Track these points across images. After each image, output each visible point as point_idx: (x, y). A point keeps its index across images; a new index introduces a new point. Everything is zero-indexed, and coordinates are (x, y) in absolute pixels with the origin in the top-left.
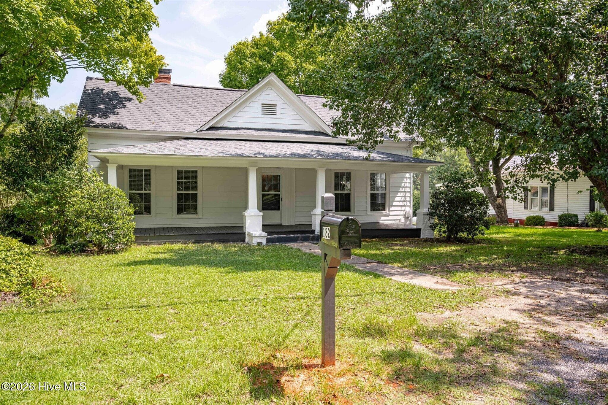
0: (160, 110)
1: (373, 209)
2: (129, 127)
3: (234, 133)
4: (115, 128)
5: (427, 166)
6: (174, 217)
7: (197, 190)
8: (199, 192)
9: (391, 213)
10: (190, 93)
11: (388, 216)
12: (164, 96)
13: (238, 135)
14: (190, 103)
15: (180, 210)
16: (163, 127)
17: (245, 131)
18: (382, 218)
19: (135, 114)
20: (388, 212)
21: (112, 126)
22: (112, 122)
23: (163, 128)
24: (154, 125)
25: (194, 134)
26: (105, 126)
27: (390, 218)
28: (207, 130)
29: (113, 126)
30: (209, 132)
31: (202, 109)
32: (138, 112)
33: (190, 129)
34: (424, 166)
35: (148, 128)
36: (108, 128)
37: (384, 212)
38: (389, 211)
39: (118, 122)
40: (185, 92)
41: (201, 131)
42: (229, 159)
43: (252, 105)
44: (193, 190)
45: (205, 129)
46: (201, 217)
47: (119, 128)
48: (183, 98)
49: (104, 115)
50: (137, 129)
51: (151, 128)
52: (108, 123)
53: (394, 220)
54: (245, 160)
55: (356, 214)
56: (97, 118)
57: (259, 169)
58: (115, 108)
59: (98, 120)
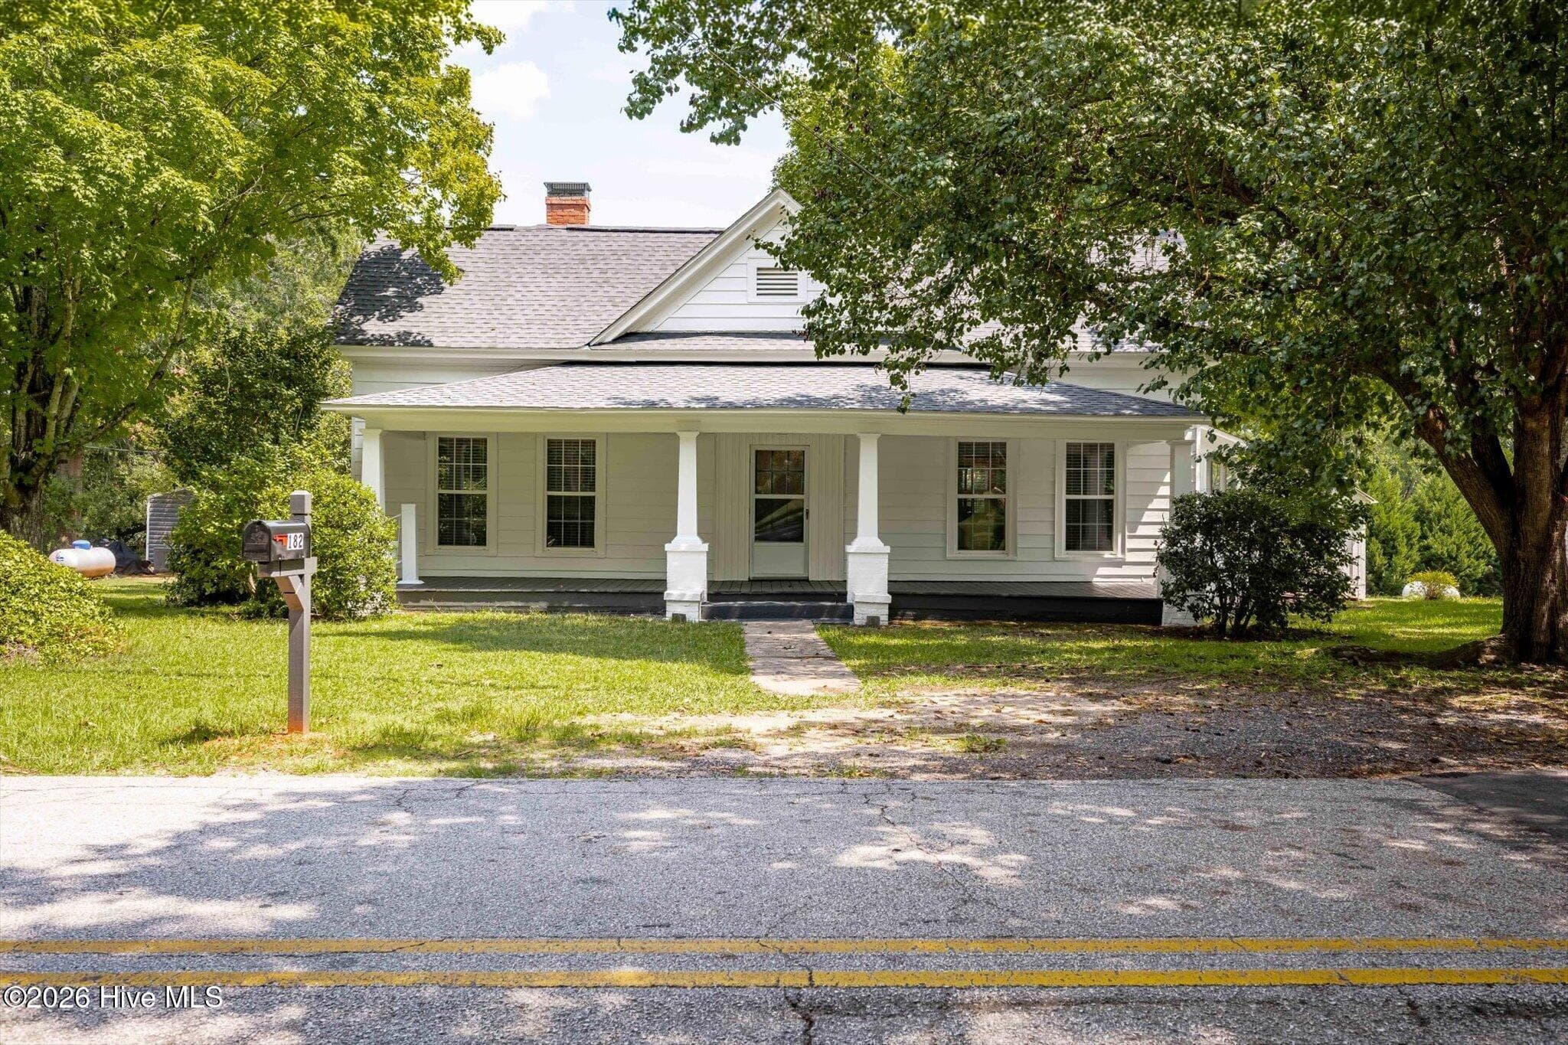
0: (518, 296)
1: (1072, 545)
2: (435, 342)
3: (678, 347)
4: (406, 344)
5: (1186, 427)
6: (539, 552)
7: (593, 489)
8: (599, 494)
9: (1130, 557)
10: (603, 246)
11: (1120, 564)
12: (537, 259)
13: (690, 352)
14: (596, 274)
16: (513, 338)
17: (709, 339)
18: (1102, 571)
19: (458, 309)
20: (1120, 555)
21: (400, 340)
22: (402, 330)
23: (513, 342)
24: (493, 334)
25: (583, 353)
26: (385, 342)
27: (1126, 570)
28: (615, 341)
29: (406, 339)
30: (619, 346)
31: (621, 288)
32: (466, 304)
33: (574, 340)
34: (1177, 424)
35: (477, 343)
36: (392, 344)
37: (1107, 555)
38: (1123, 551)
39: (415, 330)
40: (592, 246)
41: (600, 344)
42: (631, 416)
43: (732, 272)
44: (583, 490)
45: (610, 339)
46: (601, 554)
47: (416, 344)
48: (583, 261)
49: (391, 313)
50: (453, 345)
51: (482, 341)
52: (392, 334)
53: (1140, 577)
55: (1019, 558)
56: (374, 321)
57: (702, 438)
58: (420, 294)
59: (373, 327)
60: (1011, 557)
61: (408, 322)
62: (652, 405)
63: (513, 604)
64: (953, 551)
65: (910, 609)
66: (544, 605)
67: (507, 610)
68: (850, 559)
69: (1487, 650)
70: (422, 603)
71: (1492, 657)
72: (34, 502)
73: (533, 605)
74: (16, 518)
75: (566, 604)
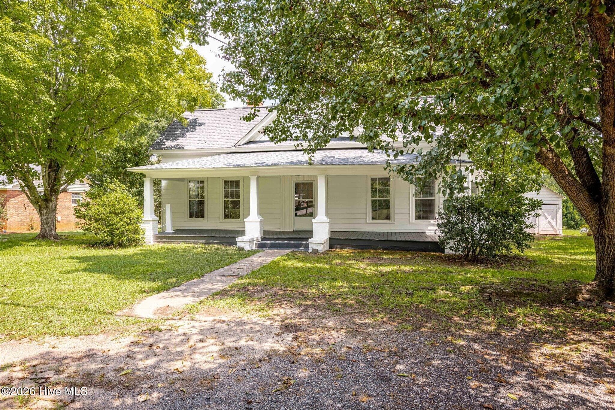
1: (418, 218)
2: (185, 147)
6: (221, 221)
7: (239, 198)
8: (241, 200)
15: (226, 216)
18: (430, 228)
19: (197, 136)
21: (174, 147)
22: (177, 144)
24: (205, 144)
25: (231, 149)
26: (170, 148)
28: (244, 144)
29: (177, 147)
30: (245, 146)
33: (229, 145)
35: (199, 147)
36: (171, 148)
37: (432, 221)
39: (181, 144)
41: (239, 145)
42: (232, 170)
44: (236, 198)
45: (242, 144)
47: (179, 148)
49: (176, 139)
50: (190, 148)
52: (173, 145)
54: (246, 170)
55: (396, 223)
56: (169, 141)
57: (258, 178)
58: (187, 132)
59: (168, 143)
60: (393, 222)
61: (181, 142)
62: (238, 166)
63: (193, 241)
64: (369, 220)
65: (339, 245)
66: (204, 241)
67: (191, 243)
68: (314, 224)
69: (584, 292)
70: (164, 240)
71: (587, 296)
72: (50, 205)
73: (200, 241)
74: (44, 210)
75: (211, 241)
